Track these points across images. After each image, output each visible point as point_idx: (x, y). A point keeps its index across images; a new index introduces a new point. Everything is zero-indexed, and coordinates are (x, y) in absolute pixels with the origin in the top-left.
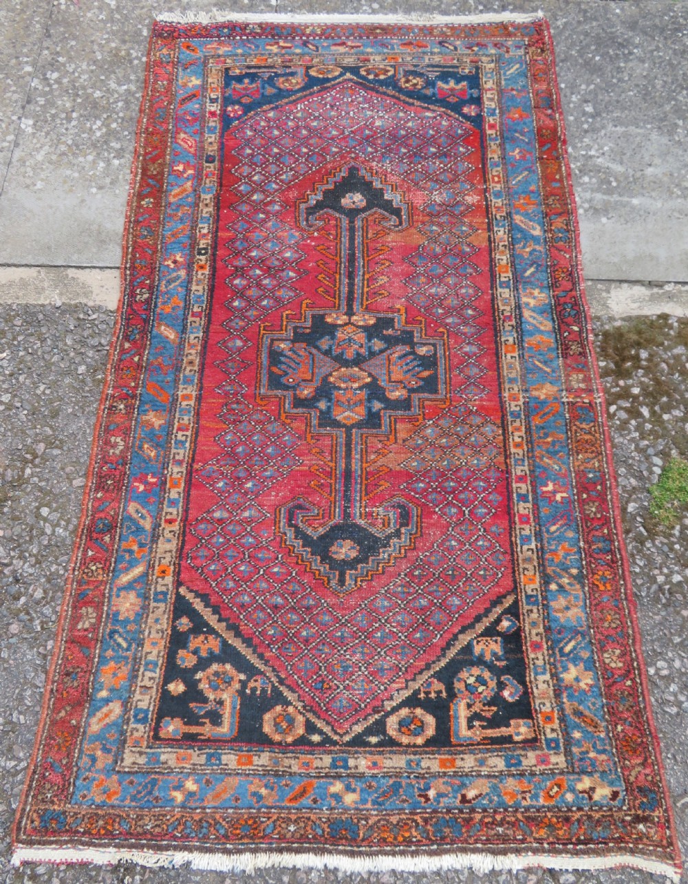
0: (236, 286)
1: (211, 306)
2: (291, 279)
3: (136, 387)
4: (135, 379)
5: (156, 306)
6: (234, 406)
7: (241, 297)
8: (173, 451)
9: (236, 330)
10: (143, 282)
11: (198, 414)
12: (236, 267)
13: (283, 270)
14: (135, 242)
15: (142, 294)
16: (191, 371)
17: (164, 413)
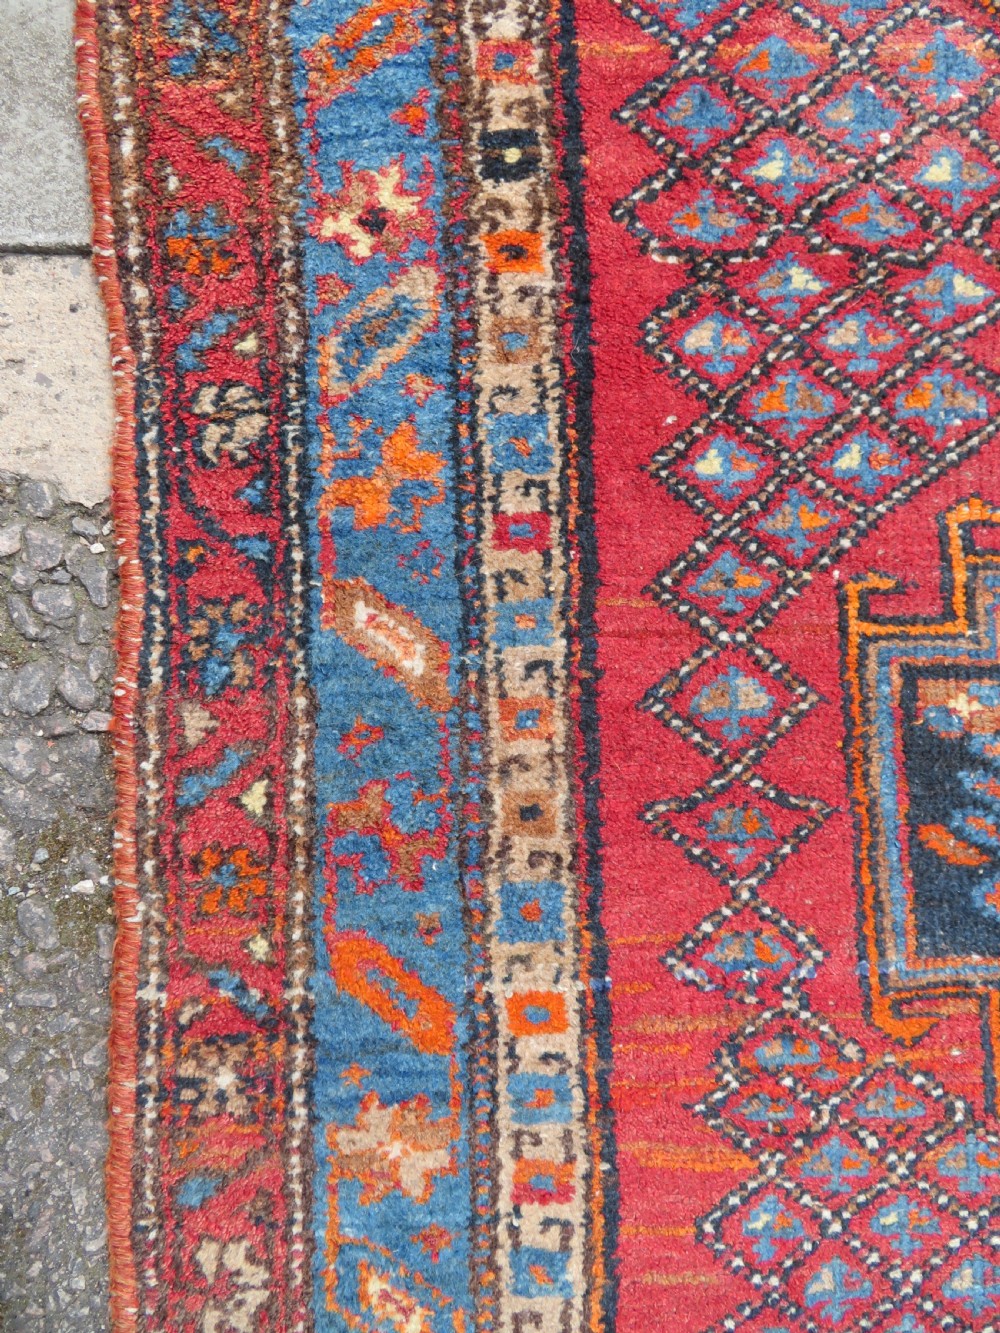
0: (697, 361)
1: (588, 480)
2: (966, 313)
3: (277, 969)
4: (269, 914)
5: (305, 488)
6: (772, 1052)
7: (732, 430)
8: (510, 1305)
9: (726, 619)
10: (222, 348)
11: (604, 1105)
12: (689, 251)
13: (924, 266)
14: (146, 98)
15: (226, 416)
16: (535, 858)
17: (442, 1114)
